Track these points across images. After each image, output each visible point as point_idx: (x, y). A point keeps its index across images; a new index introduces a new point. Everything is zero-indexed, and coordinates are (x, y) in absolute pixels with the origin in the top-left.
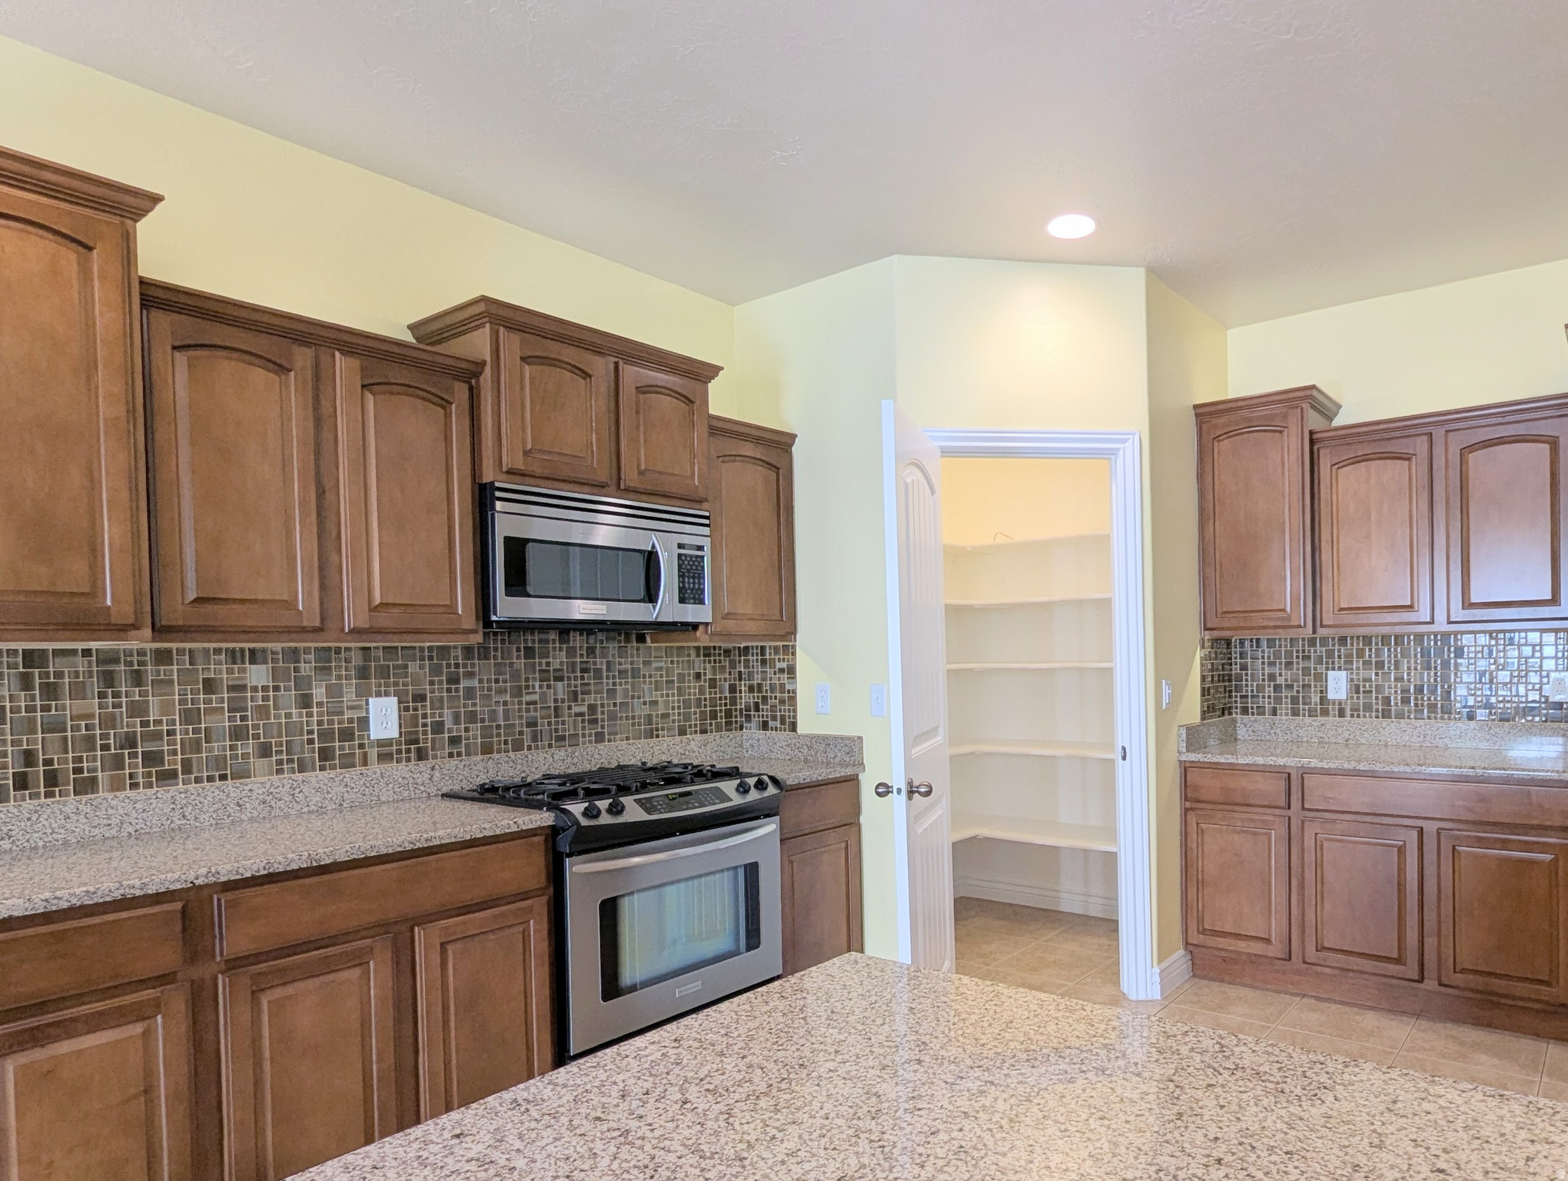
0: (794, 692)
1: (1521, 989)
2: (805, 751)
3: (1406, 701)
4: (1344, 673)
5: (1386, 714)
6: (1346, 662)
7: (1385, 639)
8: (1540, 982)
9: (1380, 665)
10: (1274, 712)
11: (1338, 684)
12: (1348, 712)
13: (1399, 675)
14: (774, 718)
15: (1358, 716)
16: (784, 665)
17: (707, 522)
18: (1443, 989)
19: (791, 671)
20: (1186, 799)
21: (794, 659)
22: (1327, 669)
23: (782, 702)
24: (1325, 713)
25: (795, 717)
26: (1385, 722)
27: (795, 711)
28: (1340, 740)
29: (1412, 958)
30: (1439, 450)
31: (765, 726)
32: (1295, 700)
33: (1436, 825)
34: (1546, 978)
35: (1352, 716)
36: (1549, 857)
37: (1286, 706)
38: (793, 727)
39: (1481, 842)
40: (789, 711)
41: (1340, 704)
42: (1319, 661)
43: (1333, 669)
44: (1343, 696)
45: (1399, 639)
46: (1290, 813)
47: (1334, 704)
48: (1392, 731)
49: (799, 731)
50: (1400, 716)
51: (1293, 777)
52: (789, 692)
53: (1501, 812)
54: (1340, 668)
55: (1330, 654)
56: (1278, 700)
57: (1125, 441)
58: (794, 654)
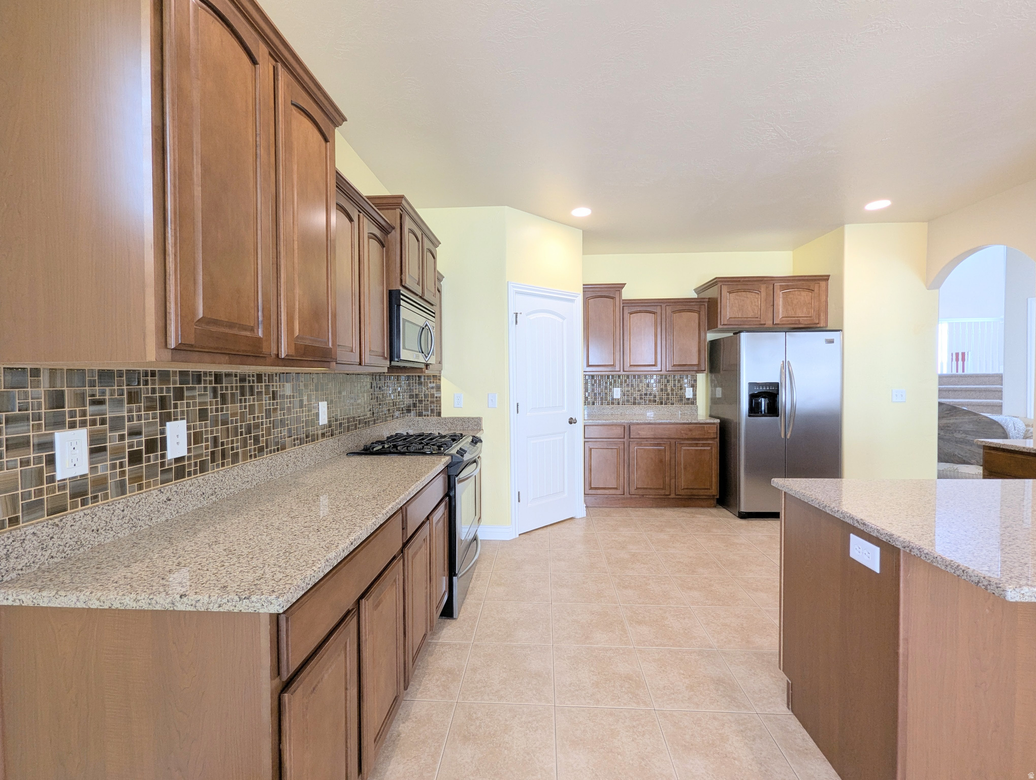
0: (440, 397)
1: (702, 492)
2: (450, 425)
3: (641, 398)
4: (619, 389)
5: (634, 403)
6: (620, 385)
7: (634, 376)
8: (707, 489)
9: (632, 386)
10: (593, 404)
11: (617, 393)
12: (621, 403)
13: (639, 389)
14: (427, 410)
15: (625, 404)
16: (434, 385)
17: (433, 315)
18: (677, 497)
19: (438, 388)
20: (585, 438)
21: (440, 382)
22: (614, 387)
23: (432, 402)
24: (613, 403)
25: (440, 409)
26: (634, 406)
27: (440, 406)
28: (619, 413)
29: (667, 487)
30: (664, 312)
31: (420, 415)
32: (602, 398)
33: (674, 441)
34: (709, 487)
35: (622, 404)
36: (709, 448)
37: (598, 400)
38: (439, 414)
39: (691, 445)
40: (437, 406)
41: (618, 400)
42: (611, 384)
43: (616, 387)
44: (619, 397)
45: (639, 376)
46: (625, 440)
47: (616, 400)
48: (637, 409)
49: (443, 415)
50: (639, 404)
51: (626, 427)
52: (437, 397)
53: (696, 434)
54: (618, 387)
55: (615, 381)
56: (595, 399)
57: (577, 297)
58: (440, 380)
